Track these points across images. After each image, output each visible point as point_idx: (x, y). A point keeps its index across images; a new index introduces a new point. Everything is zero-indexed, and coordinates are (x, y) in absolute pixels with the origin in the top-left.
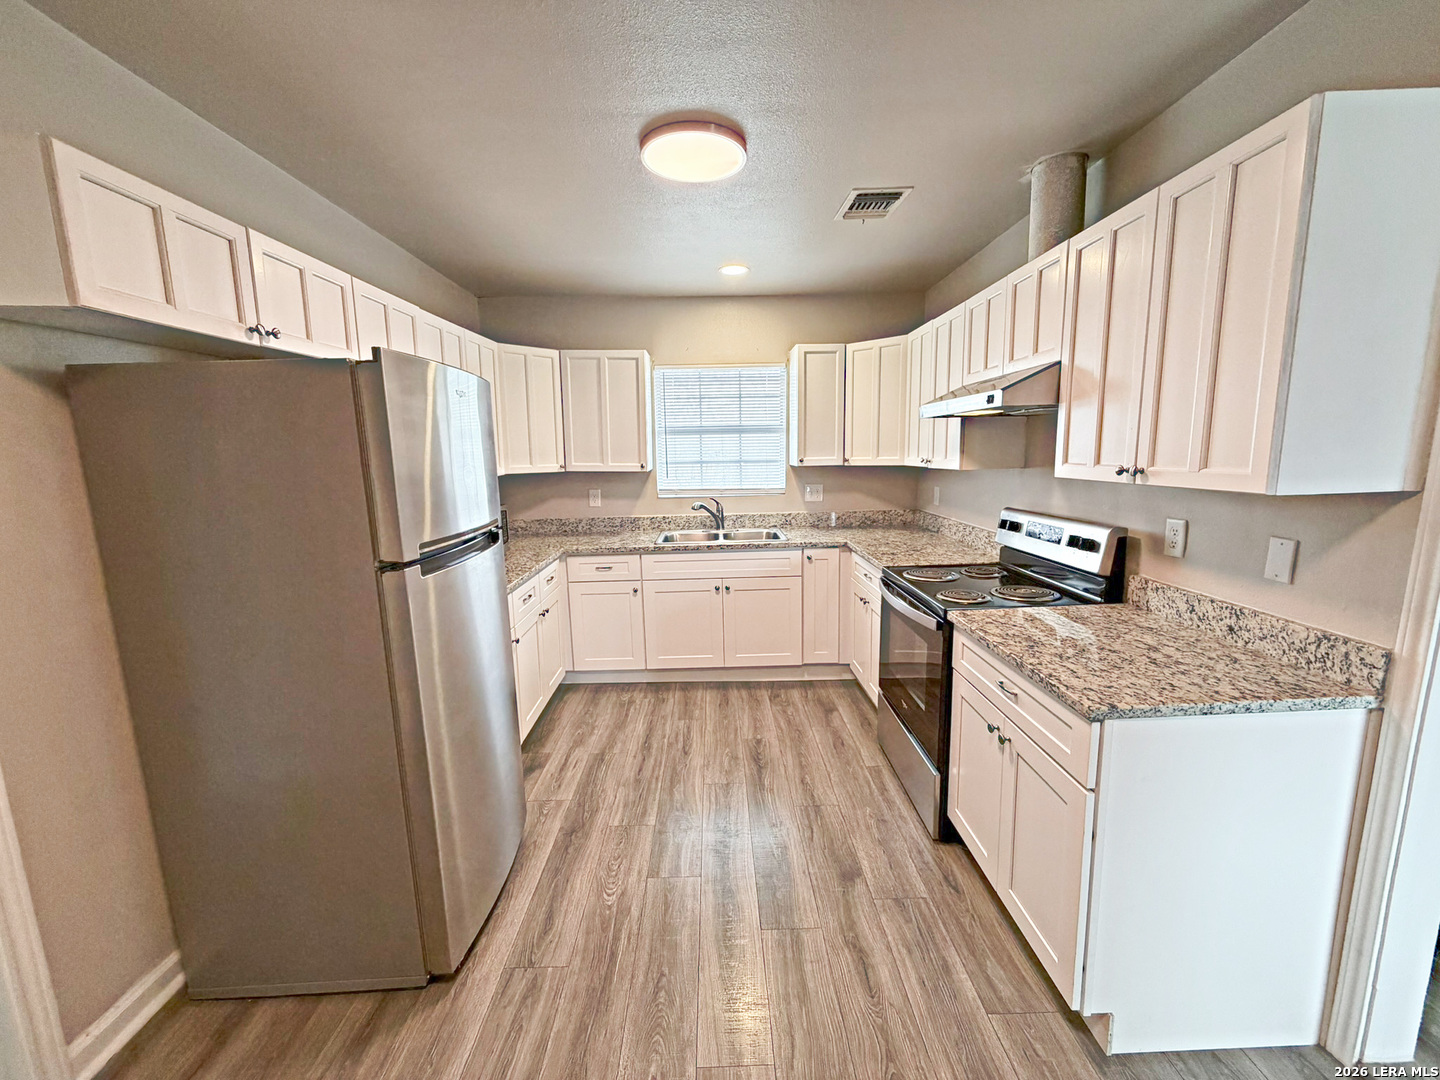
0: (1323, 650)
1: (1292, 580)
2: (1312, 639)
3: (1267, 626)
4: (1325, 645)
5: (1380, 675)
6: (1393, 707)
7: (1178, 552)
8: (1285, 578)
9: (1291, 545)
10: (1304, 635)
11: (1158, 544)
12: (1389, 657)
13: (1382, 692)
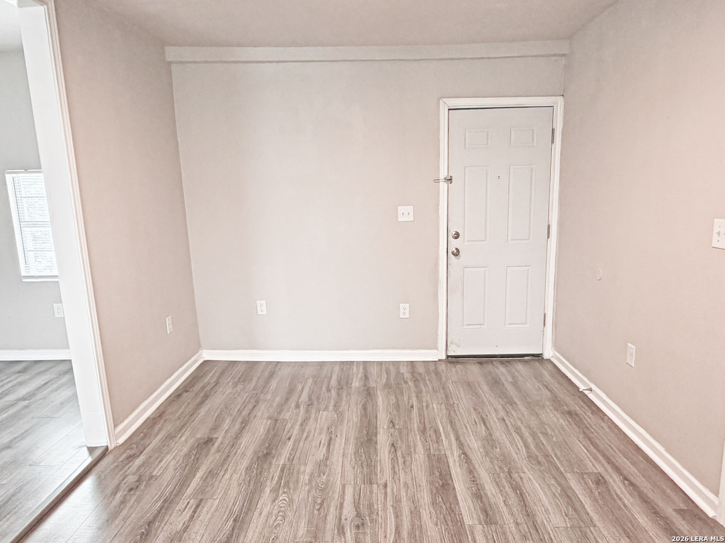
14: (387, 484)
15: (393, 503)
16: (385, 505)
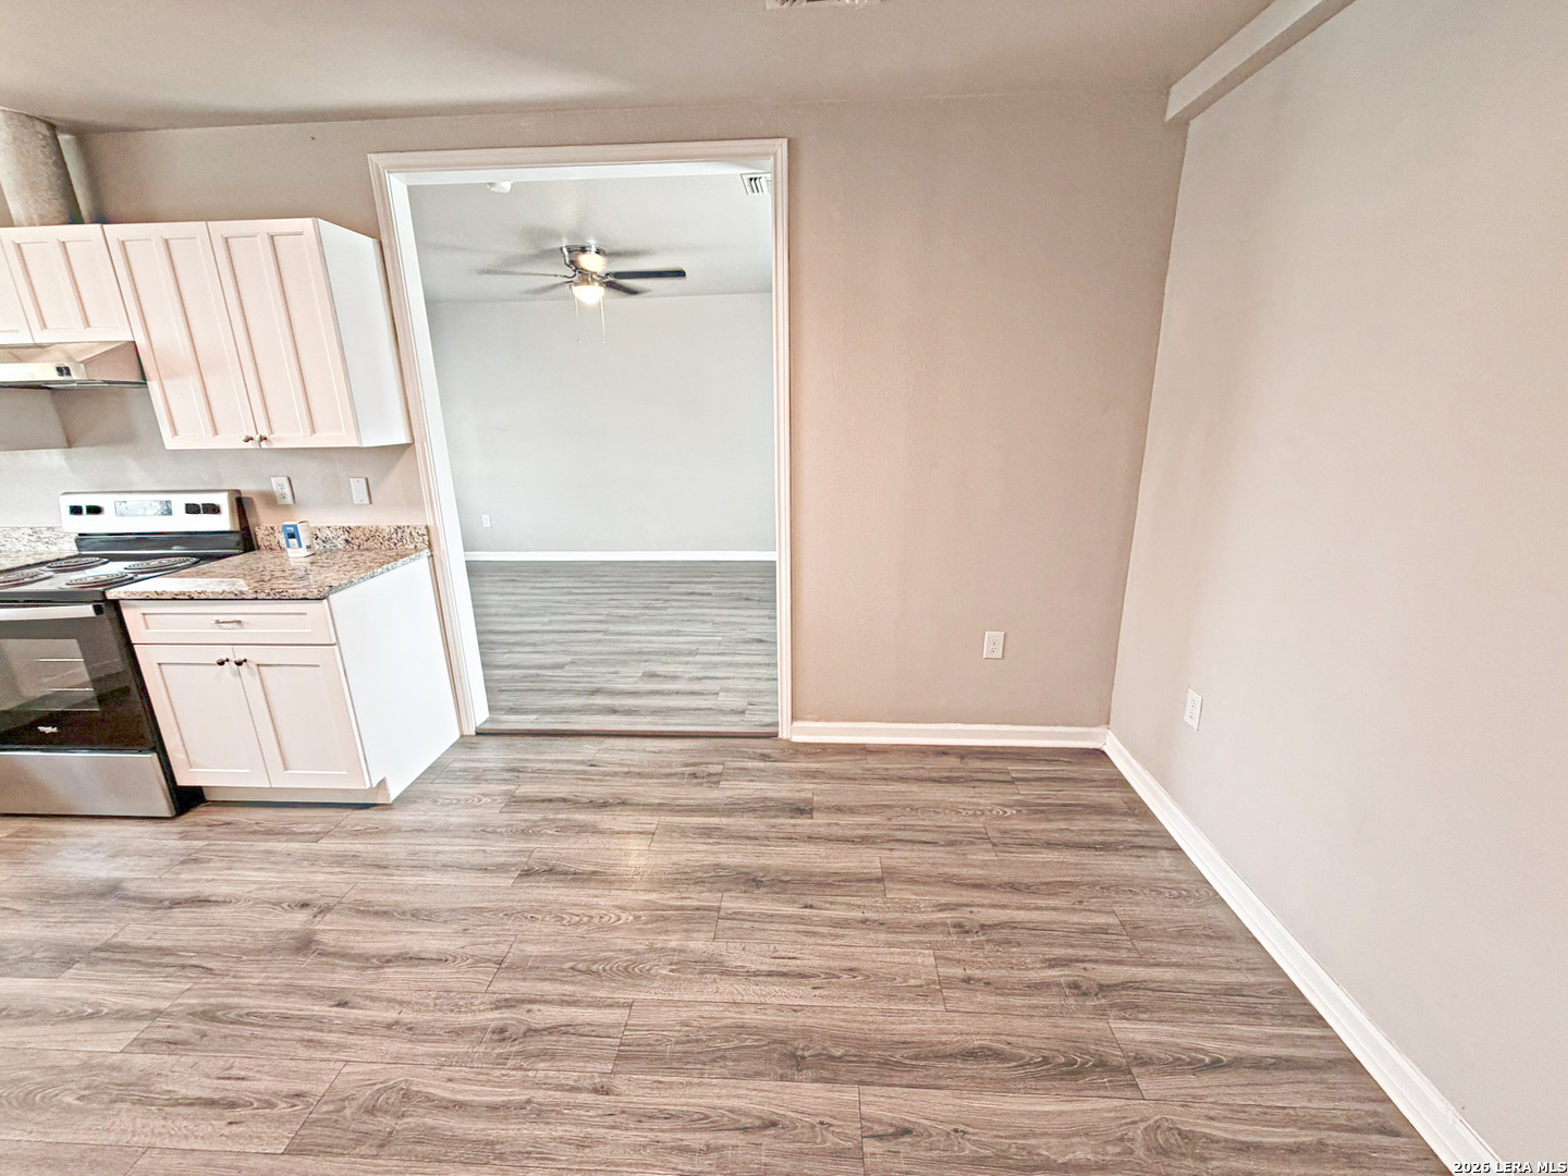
0: (399, 535)
1: (371, 502)
2: (393, 531)
3: (367, 532)
4: (400, 531)
5: (426, 538)
6: (436, 553)
7: (289, 500)
8: (367, 502)
9: (363, 481)
10: (388, 530)
11: (271, 500)
12: (427, 527)
13: (430, 546)
14: (607, 1094)
15: (539, 1104)
16: (538, 1085)
